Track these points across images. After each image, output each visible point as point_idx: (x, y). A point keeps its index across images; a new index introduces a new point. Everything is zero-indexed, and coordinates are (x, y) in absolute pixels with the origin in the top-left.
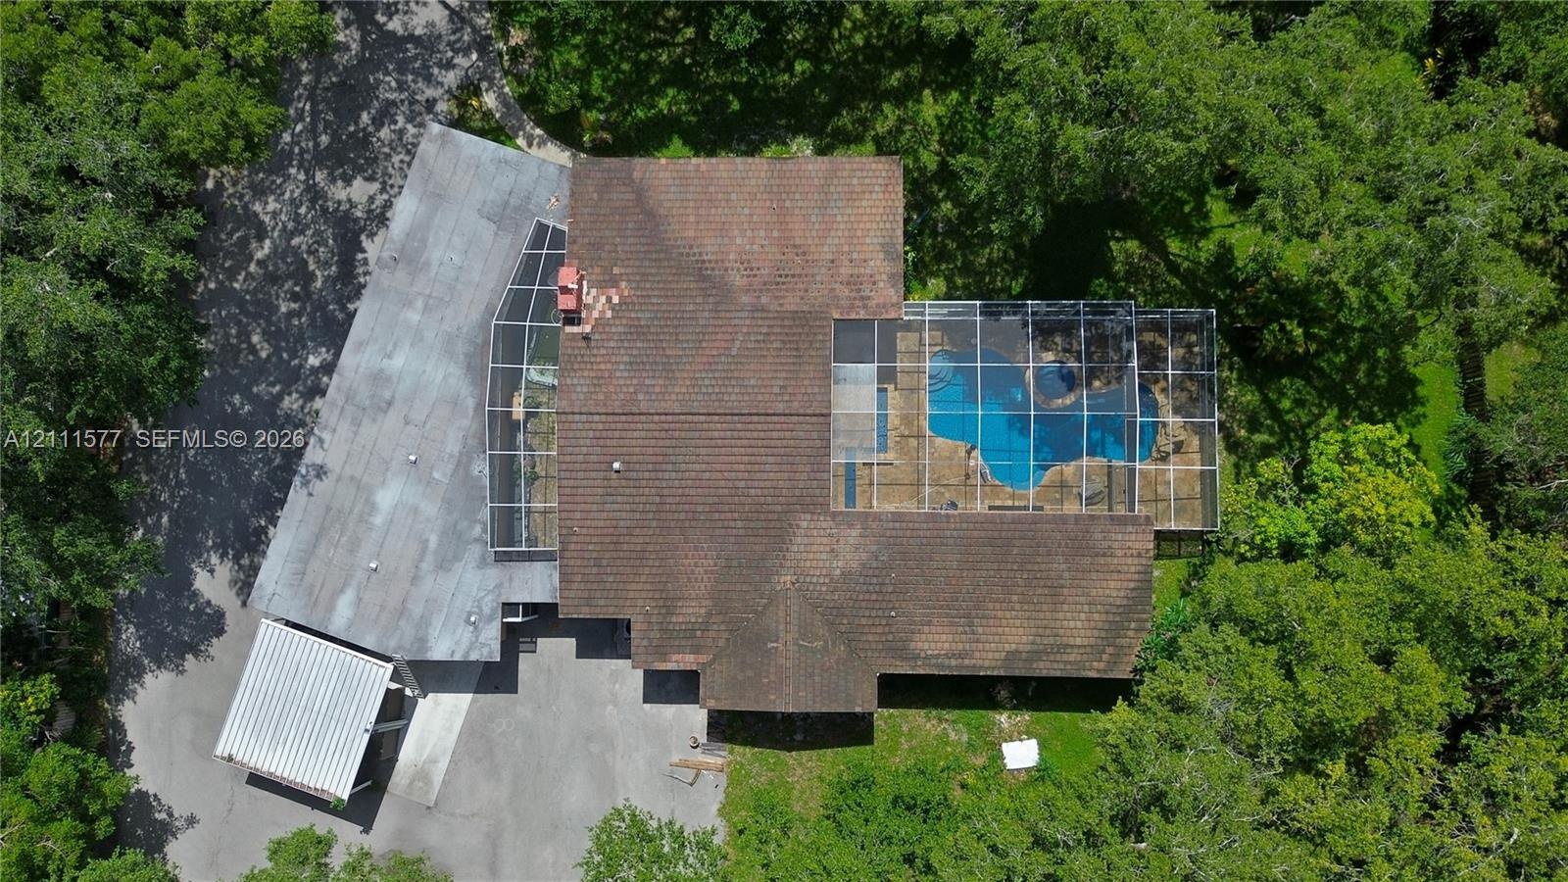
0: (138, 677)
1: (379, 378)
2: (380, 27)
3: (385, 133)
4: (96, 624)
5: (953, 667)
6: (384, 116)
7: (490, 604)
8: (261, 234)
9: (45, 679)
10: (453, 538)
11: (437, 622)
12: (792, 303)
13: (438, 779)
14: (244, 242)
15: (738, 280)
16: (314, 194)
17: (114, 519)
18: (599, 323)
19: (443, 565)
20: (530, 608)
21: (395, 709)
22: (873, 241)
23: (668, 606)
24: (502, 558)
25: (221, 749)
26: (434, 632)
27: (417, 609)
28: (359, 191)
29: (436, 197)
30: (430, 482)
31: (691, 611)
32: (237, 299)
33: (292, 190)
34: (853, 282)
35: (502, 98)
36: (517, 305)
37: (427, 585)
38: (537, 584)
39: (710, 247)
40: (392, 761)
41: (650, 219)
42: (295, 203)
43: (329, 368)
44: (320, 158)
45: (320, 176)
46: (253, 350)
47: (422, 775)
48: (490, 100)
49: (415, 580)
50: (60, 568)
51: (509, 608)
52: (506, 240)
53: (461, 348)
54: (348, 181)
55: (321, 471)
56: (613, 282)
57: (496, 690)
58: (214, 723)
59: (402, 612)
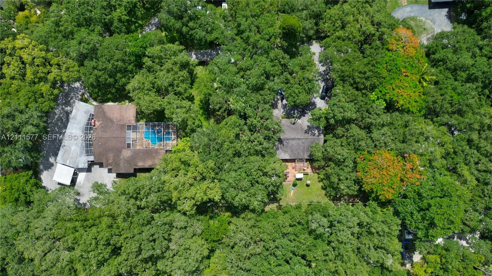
0: (43, 172)
1: (71, 133)
2: (71, 87)
3: (72, 101)
4: (37, 165)
5: (143, 167)
6: (72, 98)
7: (86, 161)
8: (56, 114)
9: (31, 171)
10: (81, 153)
11: (80, 163)
12: (121, 123)
13: (82, 183)
14: (54, 116)
15: (115, 120)
16: (63, 109)
17: (39, 152)
18: (98, 126)
19: (80, 156)
20: (91, 161)
21: (75, 174)
22: (132, 115)
23: (107, 161)
24: (88, 155)
25: (54, 179)
26: (79, 165)
27: (77, 162)
28: (69, 108)
29: (78, 110)
30: (78, 146)
31: (110, 161)
32: (53, 123)
33: (60, 109)
34: (129, 121)
35: (87, 96)
36: (88, 124)
37: (78, 159)
38: (92, 158)
39: (112, 116)
40: (76, 181)
41: (104, 113)
42: (60, 110)
43: (65, 132)
44: (63, 104)
45: (63, 107)
46: (56, 130)
47: (80, 183)
48: (86, 96)
49: (77, 158)
50: (32, 157)
51: (89, 161)
52: (87, 115)
53: (81, 129)
54: (67, 107)
55: (64, 146)
56: (100, 121)
57: (89, 172)
58: (52, 177)
59: (75, 162)
